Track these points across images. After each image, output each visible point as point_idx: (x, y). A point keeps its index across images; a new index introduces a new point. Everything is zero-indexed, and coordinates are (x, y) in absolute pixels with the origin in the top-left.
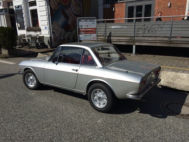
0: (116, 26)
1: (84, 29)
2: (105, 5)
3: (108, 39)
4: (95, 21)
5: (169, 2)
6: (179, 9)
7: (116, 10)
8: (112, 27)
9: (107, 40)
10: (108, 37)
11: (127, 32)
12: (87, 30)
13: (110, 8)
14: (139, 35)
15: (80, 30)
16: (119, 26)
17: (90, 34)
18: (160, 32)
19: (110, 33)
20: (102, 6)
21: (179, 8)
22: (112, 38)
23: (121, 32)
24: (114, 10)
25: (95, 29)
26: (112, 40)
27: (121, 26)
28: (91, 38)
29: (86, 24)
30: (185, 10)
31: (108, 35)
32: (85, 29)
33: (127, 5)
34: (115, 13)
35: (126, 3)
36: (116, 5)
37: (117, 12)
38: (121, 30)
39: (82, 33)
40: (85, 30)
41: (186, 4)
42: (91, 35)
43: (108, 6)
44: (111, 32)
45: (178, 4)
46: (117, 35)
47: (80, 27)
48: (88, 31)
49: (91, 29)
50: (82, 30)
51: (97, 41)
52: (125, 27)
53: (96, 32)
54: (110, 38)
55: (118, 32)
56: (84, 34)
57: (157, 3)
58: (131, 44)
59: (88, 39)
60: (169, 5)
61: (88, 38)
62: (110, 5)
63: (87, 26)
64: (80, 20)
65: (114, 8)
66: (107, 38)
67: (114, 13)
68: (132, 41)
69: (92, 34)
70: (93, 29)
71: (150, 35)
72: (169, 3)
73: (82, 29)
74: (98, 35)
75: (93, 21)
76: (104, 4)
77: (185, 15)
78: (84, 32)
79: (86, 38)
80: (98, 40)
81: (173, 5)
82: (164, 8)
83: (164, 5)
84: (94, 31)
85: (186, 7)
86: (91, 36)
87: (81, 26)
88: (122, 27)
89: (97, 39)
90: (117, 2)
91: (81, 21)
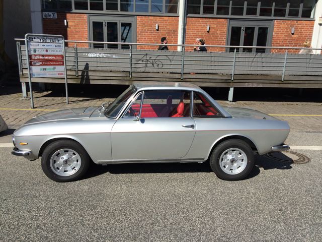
0: (98, 54)
1: (39, 55)
2: (47, 13)
3: (83, 75)
4: (60, 42)
5: (157, 23)
6: (170, 35)
7: (69, 23)
8: (90, 55)
9: (80, 77)
10: (83, 72)
11: (117, 65)
12: (47, 58)
13: (57, 19)
14: (139, 70)
15: (33, 57)
16: (103, 54)
17: (52, 67)
18: (168, 66)
19: (87, 66)
20: (40, 13)
21: (170, 33)
22: (90, 73)
23: (107, 64)
24: (66, 24)
25: (62, 56)
26: (90, 78)
27: (107, 55)
28: (55, 73)
29: (43, 47)
30: (177, 37)
31: (82, 68)
32: (43, 56)
33: (90, 19)
34: (68, 29)
35: (88, 15)
36: (68, 15)
37: (72, 27)
38: (106, 60)
39: (37, 64)
40: (42, 58)
41: (178, 29)
42: (54, 68)
43: (52, 15)
44: (87, 64)
45: (168, 27)
46: (100, 68)
47: (32, 53)
48: (47, 60)
49: (54, 58)
50: (36, 58)
51: (67, 79)
52: (114, 56)
53: (63, 63)
54: (87, 73)
55: (102, 64)
56: (41, 65)
57: (139, 22)
58: (127, 84)
59: (50, 76)
60: (157, 28)
61: (49, 74)
62: (57, 15)
63: (47, 51)
64: (32, 38)
65: (65, 21)
66: (80, 73)
67: (66, 30)
68: (128, 78)
69: (57, 67)
70: (57, 58)
71: (155, 70)
72: (157, 25)
73: (36, 55)
74: (67, 68)
75: (57, 42)
76: (43, 11)
77: (177, 43)
78: (40, 62)
79: (45, 74)
80: (68, 77)
81: (162, 29)
82: (150, 30)
83: (150, 26)
84: (61, 61)
85: (178, 33)
86: (56, 70)
87: (35, 51)
88: (109, 55)
89: (67, 75)
90: (71, 10)
91: (34, 40)
